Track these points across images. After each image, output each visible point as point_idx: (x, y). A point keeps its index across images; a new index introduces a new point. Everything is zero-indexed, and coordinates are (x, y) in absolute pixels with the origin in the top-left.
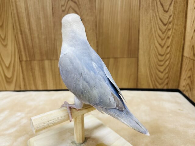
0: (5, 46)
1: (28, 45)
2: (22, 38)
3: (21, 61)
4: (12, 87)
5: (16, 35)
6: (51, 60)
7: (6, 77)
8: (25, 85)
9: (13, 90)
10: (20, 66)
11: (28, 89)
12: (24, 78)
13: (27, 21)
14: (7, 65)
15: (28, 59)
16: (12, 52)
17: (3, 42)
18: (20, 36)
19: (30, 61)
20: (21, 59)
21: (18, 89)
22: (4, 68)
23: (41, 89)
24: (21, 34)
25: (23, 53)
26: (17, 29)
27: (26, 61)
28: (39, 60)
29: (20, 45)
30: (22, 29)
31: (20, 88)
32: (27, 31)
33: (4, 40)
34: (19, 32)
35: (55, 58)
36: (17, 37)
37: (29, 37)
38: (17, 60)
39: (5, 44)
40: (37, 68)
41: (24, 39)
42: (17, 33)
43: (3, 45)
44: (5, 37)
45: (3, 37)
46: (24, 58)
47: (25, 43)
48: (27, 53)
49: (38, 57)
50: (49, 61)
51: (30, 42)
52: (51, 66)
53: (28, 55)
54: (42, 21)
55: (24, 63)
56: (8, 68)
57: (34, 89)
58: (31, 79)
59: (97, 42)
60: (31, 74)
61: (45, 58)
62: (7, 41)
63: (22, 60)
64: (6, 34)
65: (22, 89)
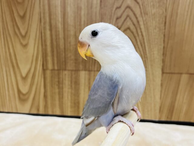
0: (25, 46)
1: (58, 46)
2: (51, 35)
3: (44, 70)
4: (27, 107)
5: (43, 31)
6: (90, 71)
7: (19, 91)
8: (46, 106)
9: (27, 112)
10: (43, 76)
11: (50, 113)
12: (45, 96)
13: (61, 11)
14: (24, 75)
15: (56, 68)
16: (33, 56)
17: (22, 41)
18: (48, 33)
19: (58, 70)
20: (45, 68)
21: (35, 112)
22: (19, 78)
23: (69, 114)
24: (51, 30)
25: (49, 59)
26: (45, 23)
27: (53, 70)
28: (72, 71)
29: (46, 45)
30: (53, 22)
31: (38, 110)
32: (60, 26)
33: (24, 37)
34: (48, 27)
35: (96, 69)
36: (43, 34)
37: (61, 36)
38: (39, 68)
39: (24, 43)
40: (67, 82)
41: (54, 37)
42: (45, 28)
43: (21, 44)
44: (26, 33)
45: (23, 33)
46: (50, 66)
47: (55, 43)
48: (55, 59)
49: (71, 65)
50: (87, 72)
51: (62, 42)
52: (89, 79)
53: (56, 62)
54: (83, 13)
55: (48, 73)
56: (24, 79)
57: (58, 113)
58: (57, 97)
59: (164, 47)
60: (57, 91)
61: (81, 67)
62: (29, 39)
63: (47, 69)
64: (28, 29)
65: (41, 112)
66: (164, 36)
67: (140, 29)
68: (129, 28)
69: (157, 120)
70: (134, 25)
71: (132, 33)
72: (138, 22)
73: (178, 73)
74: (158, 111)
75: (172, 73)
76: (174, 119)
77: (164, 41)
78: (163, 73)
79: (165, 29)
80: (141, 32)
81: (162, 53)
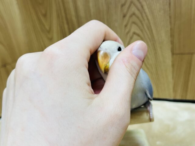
0: (51, 39)
17: (48, 35)
18: (66, 26)
26: (62, 18)
30: (68, 16)
34: (65, 22)
39: (50, 36)
43: (48, 38)
66: (170, 17)
67: (145, 13)
68: (134, 14)
69: (172, 98)
70: (138, 10)
71: (138, 18)
72: (142, 7)
73: (189, 54)
74: (172, 91)
75: (182, 54)
76: (188, 98)
77: (170, 22)
78: (173, 54)
79: (170, 10)
80: (146, 16)
81: (169, 35)
